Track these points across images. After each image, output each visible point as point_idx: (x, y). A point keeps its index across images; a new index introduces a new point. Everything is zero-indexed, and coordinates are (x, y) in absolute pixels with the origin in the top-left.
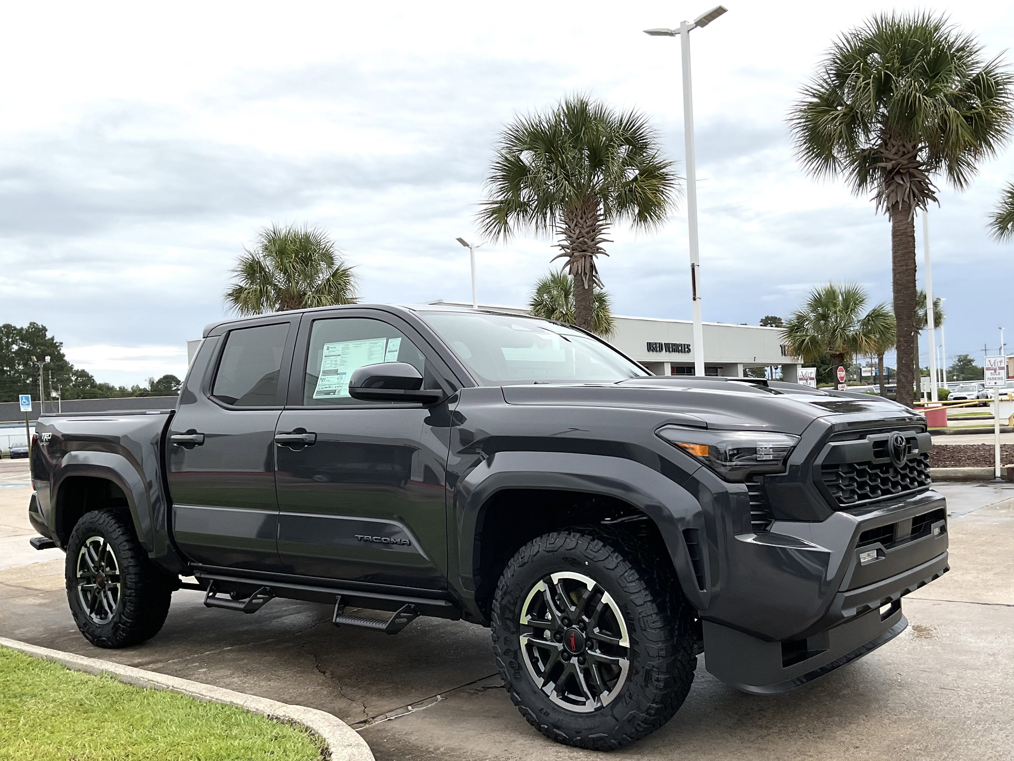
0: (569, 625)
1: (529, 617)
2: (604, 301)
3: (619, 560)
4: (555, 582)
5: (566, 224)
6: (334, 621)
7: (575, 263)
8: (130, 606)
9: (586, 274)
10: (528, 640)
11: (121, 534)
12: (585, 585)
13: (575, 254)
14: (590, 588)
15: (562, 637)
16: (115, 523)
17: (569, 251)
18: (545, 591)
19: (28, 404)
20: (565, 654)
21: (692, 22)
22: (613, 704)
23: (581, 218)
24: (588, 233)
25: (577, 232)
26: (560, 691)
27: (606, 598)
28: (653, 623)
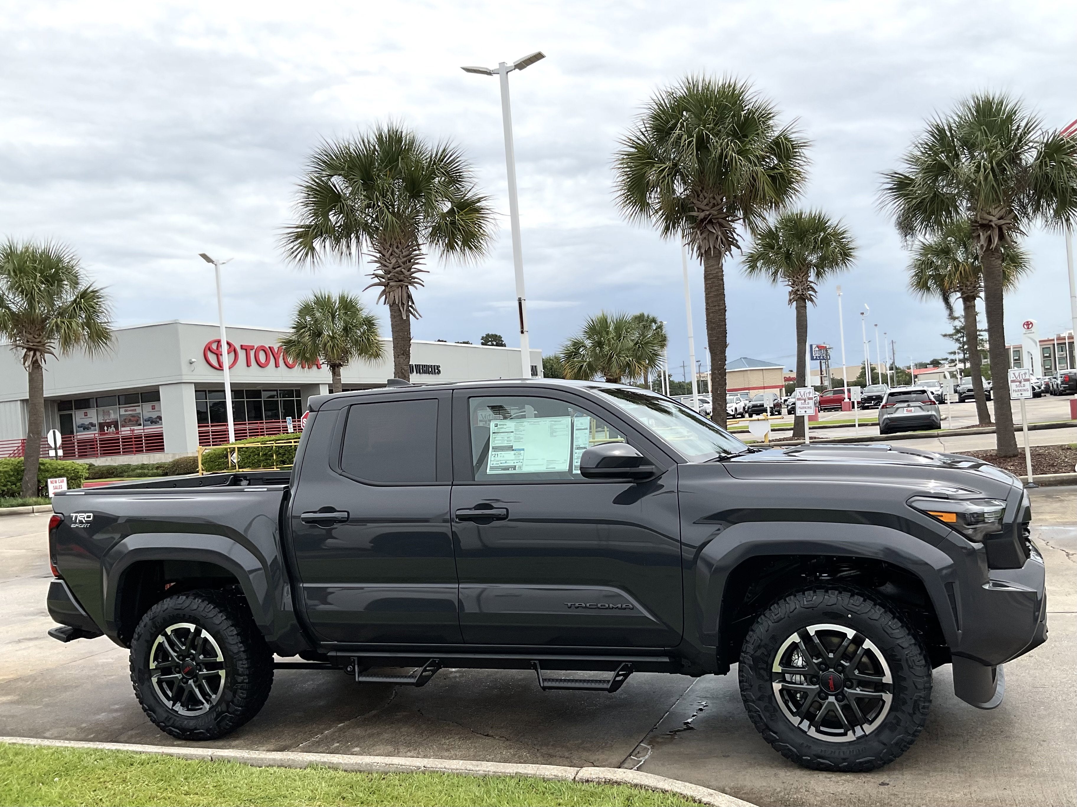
0: (825, 669)
1: (781, 665)
2: (373, 324)
3: (881, 612)
4: (811, 633)
5: (380, 252)
7: (391, 293)
9: (404, 304)
10: (781, 685)
12: (844, 635)
13: (391, 284)
14: (850, 637)
15: (818, 680)
17: (384, 280)
18: (800, 641)
20: (821, 694)
21: (511, 64)
23: (397, 247)
24: (404, 263)
25: (393, 261)
26: (818, 727)
27: (868, 644)
28: (918, 661)
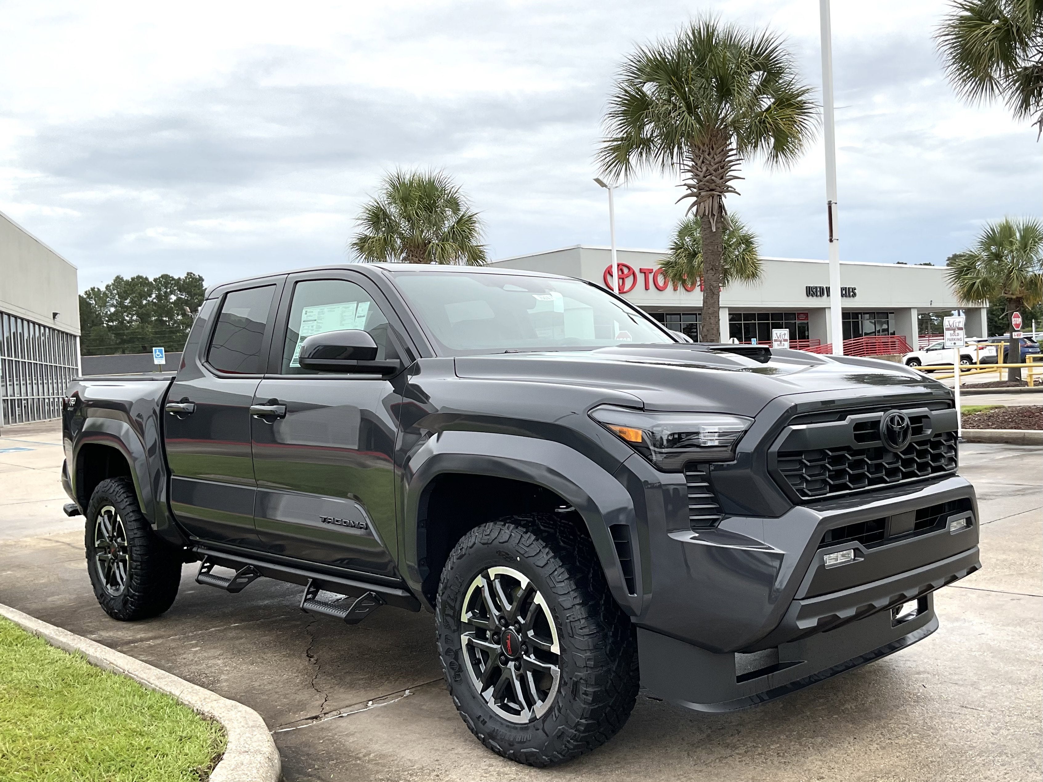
0: (506, 626)
1: (470, 614)
2: (751, 243)
3: (549, 556)
4: (492, 578)
5: (693, 160)
6: (301, 606)
7: (702, 204)
8: (136, 579)
9: (714, 215)
10: (469, 639)
11: (129, 505)
12: (518, 583)
13: (703, 194)
14: (524, 586)
15: (499, 639)
16: (123, 493)
17: (695, 190)
18: (483, 586)
19: (162, 357)
20: (502, 657)
22: (545, 717)
23: (709, 154)
24: (715, 170)
25: (704, 169)
26: (498, 697)
27: (539, 599)
28: (581, 629)
